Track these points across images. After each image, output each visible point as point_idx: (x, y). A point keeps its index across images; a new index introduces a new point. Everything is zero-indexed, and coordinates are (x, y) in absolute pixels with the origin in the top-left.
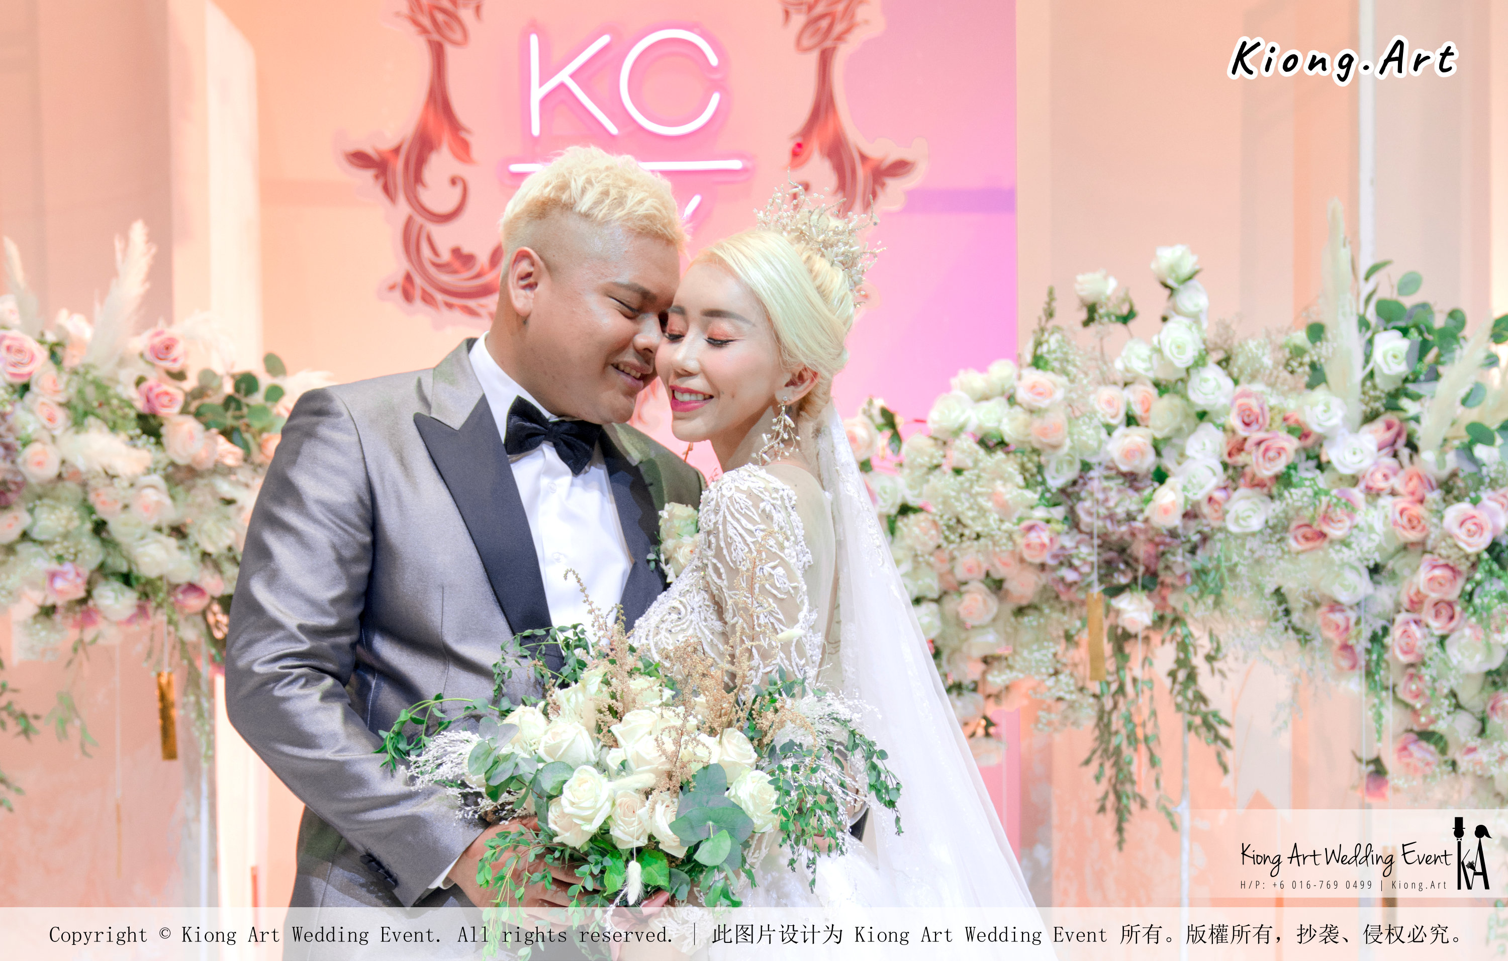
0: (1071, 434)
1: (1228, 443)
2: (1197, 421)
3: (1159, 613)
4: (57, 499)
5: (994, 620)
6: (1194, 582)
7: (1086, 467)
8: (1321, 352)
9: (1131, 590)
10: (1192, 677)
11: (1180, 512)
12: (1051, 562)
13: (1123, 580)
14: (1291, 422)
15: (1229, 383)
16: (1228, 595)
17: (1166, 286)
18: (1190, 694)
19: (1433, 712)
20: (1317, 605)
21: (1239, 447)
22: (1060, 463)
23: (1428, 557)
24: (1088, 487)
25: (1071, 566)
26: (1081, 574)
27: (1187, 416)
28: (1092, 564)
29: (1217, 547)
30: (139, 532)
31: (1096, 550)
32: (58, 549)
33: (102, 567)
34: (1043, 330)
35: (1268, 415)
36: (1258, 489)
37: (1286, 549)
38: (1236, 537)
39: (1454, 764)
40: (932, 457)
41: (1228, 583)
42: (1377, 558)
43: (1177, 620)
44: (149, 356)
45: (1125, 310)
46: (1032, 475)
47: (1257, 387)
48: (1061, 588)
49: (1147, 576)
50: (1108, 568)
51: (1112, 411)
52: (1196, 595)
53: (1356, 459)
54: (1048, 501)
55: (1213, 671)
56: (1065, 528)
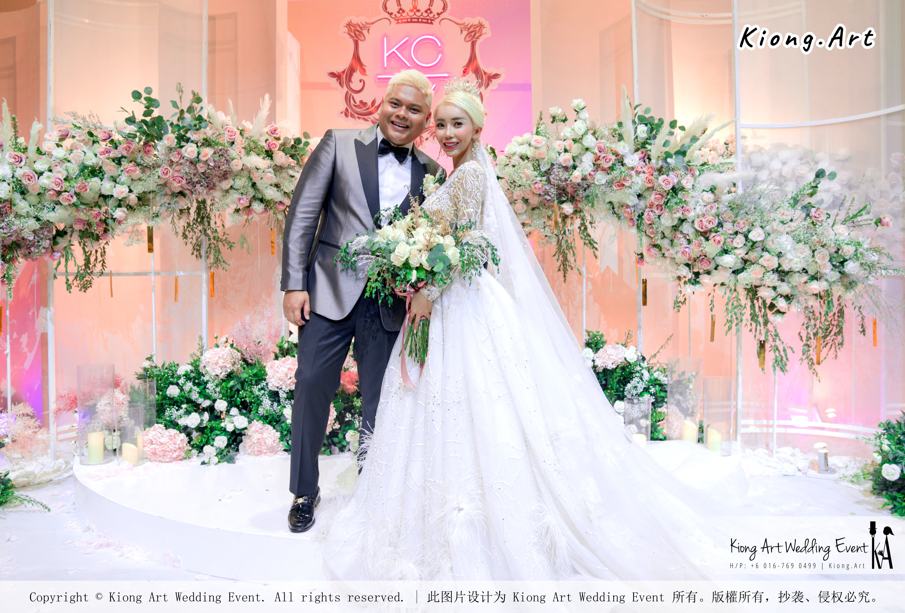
0: (548, 155)
1: (595, 157)
2: (585, 150)
3: (575, 209)
4: (241, 176)
5: (525, 212)
6: (585, 199)
7: (552, 165)
8: (622, 131)
9: (567, 202)
10: (586, 229)
11: (581, 178)
12: (542, 194)
13: (564, 199)
14: (614, 151)
15: (595, 140)
16: (595, 203)
17: (576, 111)
18: (585, 234)
19: (656, 238)
20: (622, 206)
21: (598, 159)
22: (545, 163)
23: (654, 191)
24: (553, 171)
25: (548, 195)
26: (551, 197)
27: (583, 149)
28: (555, 194)
29: (592, 189)
30: (265, 186)
31: (556, 190)
32: (242, 191)
33: (254, 196)
34: (539, 124)
35: (606, 149)
36: (604, 171)
37: (612, 189)
38: (598, 186)
39: (664, 254)
40: (506, 162)
41: (595, 199)
42: (640, 192)
43: (580, 211)
44: (269, 133)
45: (564, 118)
46: (536, 167)
47: (603, 141)
48: (546, 201)
49: (571, 198)
50: (559, 195)
51: (560, 148)
52: (586, 203)
53: (633, 162)
54: (541, 175)
55: (592, 227)
56: (546, 183)
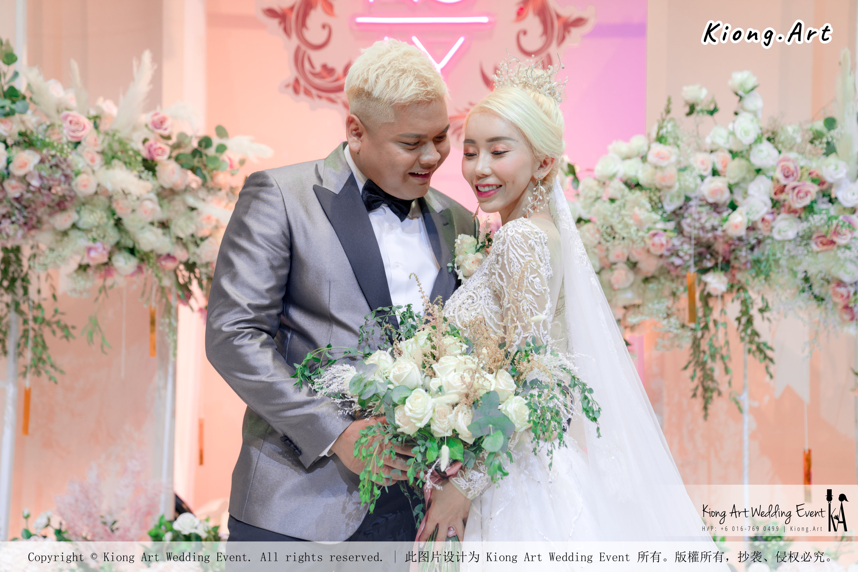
0: (679, 180)
1: (774, 187)
2: (755, 173)
3: (730, 284)
5: (632, 285)
6: (752, 267)
7: (688, 199)
8: (833, 135)
9: (714, 271)
10: (750, 321)
11: (745, 227)
12: (667, 253)
13: (709, 264)
14: (814, 175)
15: (776, 152)
16: (773, 275)
17: (737, 95)
18: (749, 331)
20: (829, 282)
21: (781, 190)
24: (690, 210)
25: (678, 256)
26: (684, 261)
27: (749, 171)
28: (690, 255)
29: (767, 248)
31: (693, 247)
35: (799, 172)
36: (792, 215)
37: (810, 250)
38: (779, 242)
40: (596, 192)
41: (773, 268)
43: (742, 288)
45: (711, 107)
46: (656, 204)
47: (793, 155)
48: (672, 268)
49: (724, 263)
50: (700, 257)
51: (705, 167)
52: (754, 274)
53: (855, 197)
54: (665, 218)
55: (763, 318)
56: (676, 234)
